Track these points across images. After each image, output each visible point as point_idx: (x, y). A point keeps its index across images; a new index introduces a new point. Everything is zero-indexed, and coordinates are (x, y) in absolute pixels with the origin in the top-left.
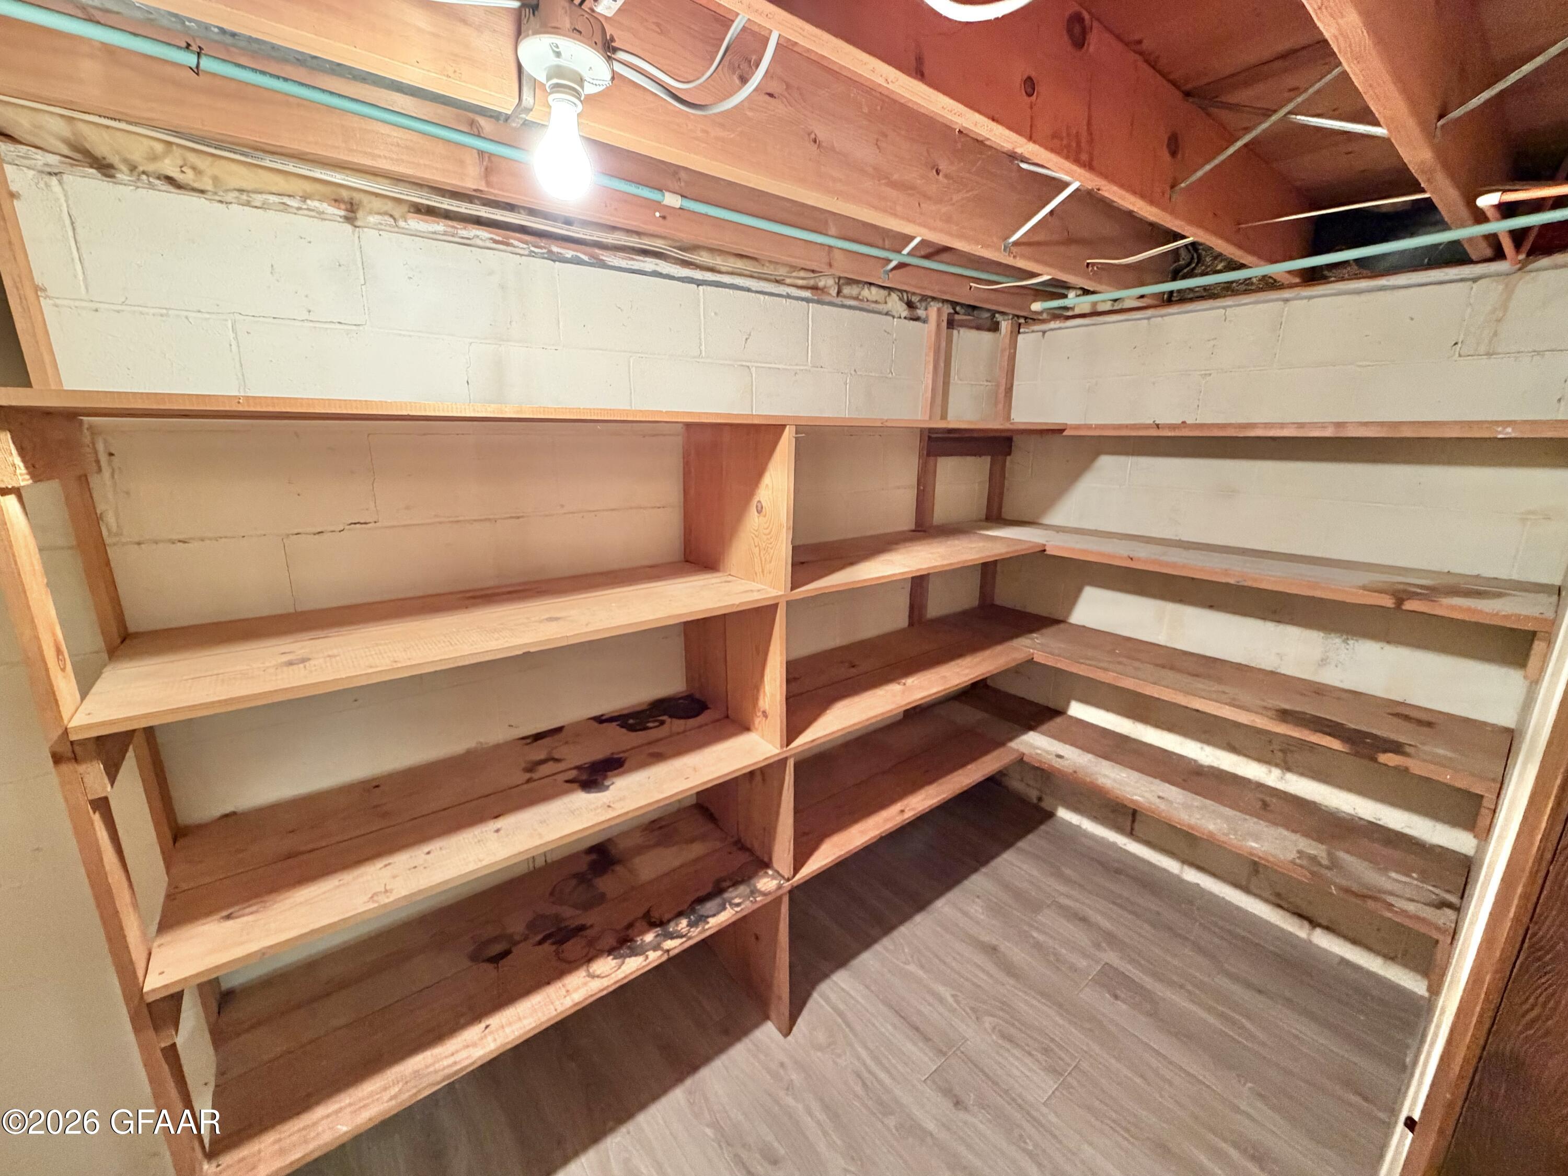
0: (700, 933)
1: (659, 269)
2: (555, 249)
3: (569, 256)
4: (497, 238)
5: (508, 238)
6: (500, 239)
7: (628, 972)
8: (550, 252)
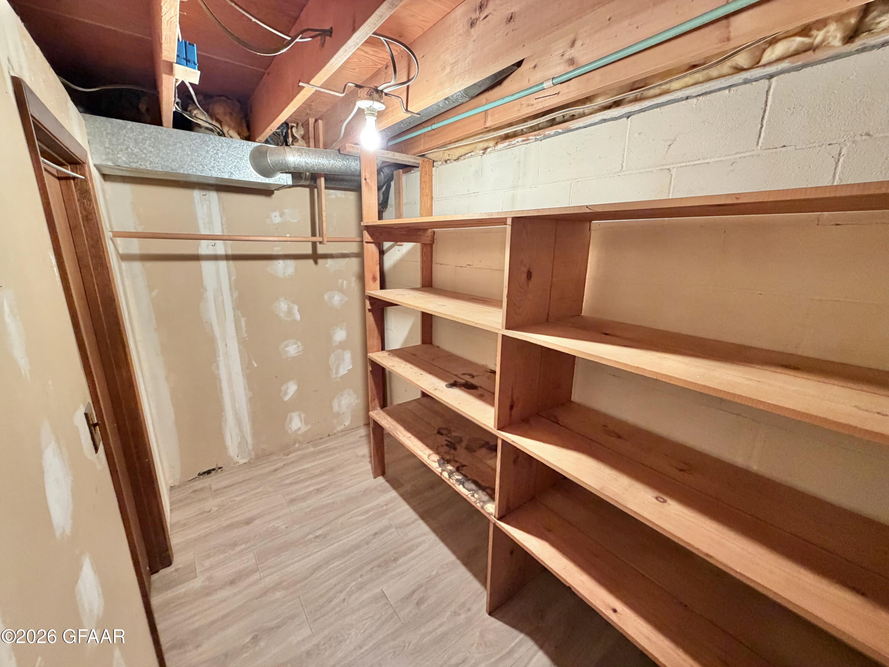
0: (452, 483)
1: (605, 117)
2: (547, 133)
3: (552, 133)
4: (524, 139)
5: (528, 137)
6: (525, 138)
7: (430, 464)
8: (545, 135)
